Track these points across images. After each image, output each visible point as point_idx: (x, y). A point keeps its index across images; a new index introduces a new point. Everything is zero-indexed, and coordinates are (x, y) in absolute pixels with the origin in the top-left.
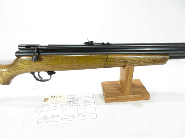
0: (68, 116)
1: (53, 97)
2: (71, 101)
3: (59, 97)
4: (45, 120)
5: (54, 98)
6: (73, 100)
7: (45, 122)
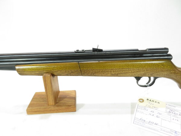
0: (169, 130)
1: (149, 100)
2: (171, 112)
3: (156, 102)
4: (142, 123)
5: (151, 102)
6: (173, 113)
7: (142, 126)
